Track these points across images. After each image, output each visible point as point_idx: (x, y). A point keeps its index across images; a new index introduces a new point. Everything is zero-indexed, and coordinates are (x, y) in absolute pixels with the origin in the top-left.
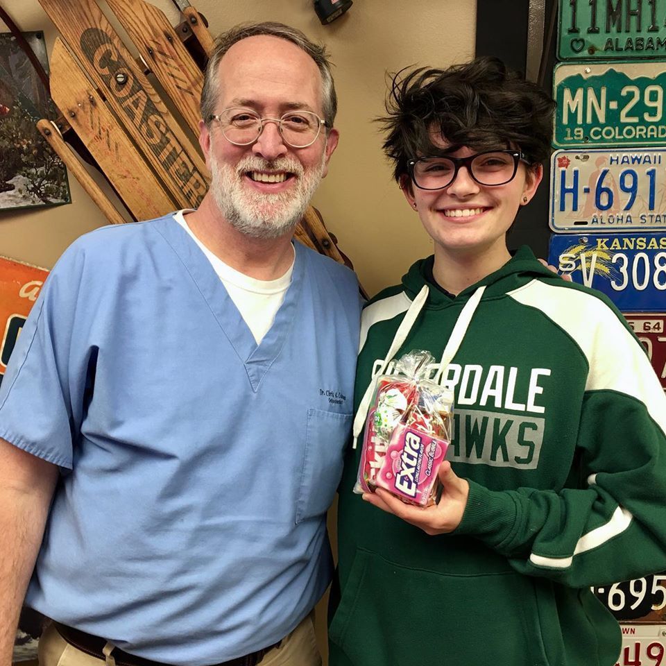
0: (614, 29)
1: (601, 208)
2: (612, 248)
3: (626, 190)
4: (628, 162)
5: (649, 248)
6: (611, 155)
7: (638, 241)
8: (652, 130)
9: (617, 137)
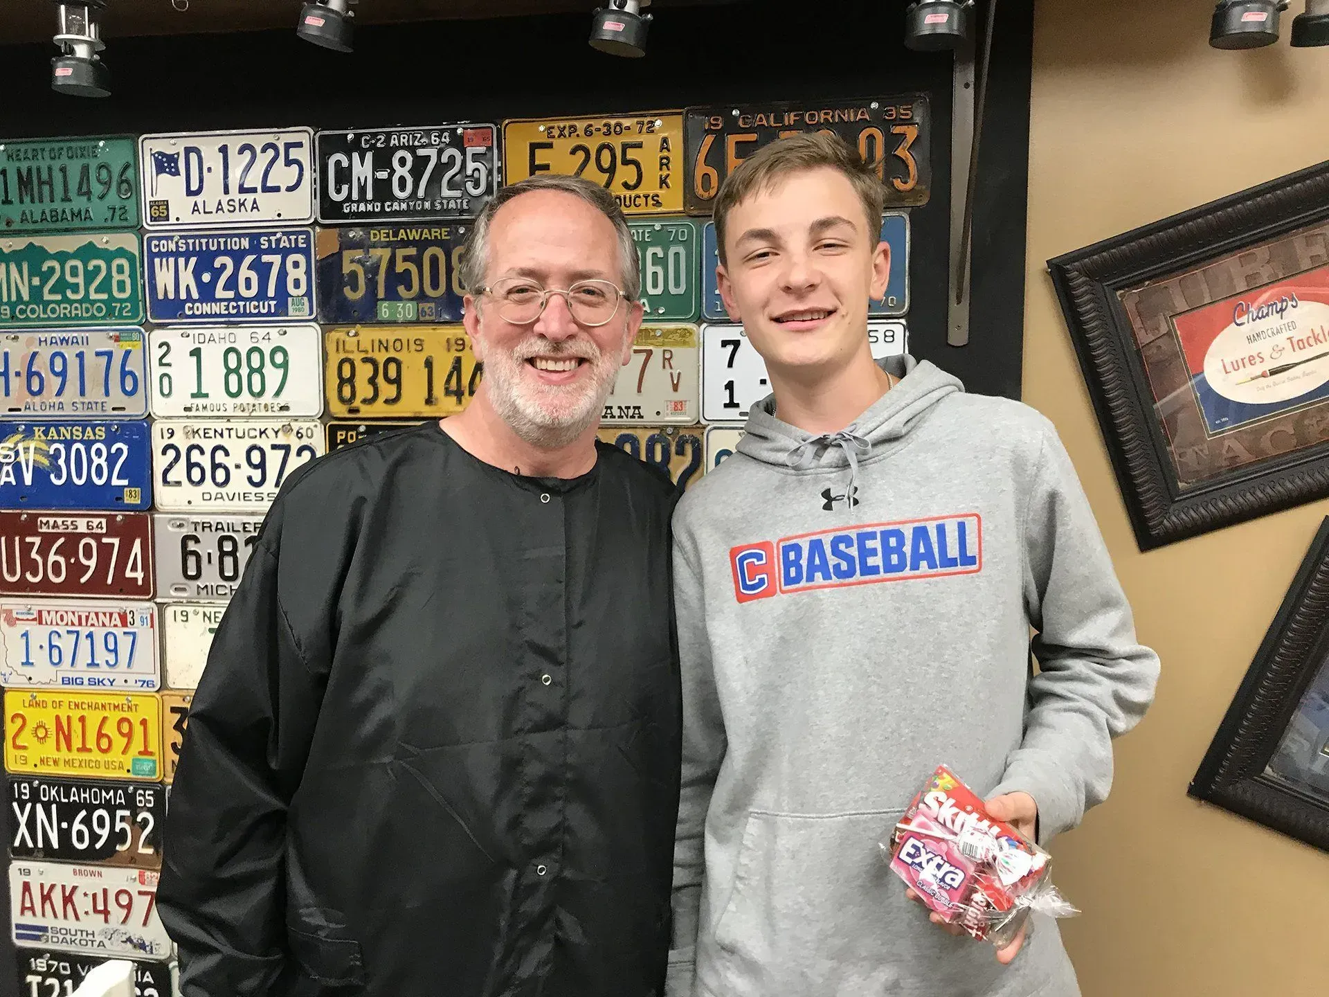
0: (27, 199)
1: (33, 394)
2: (49, 438)
3: (57, 374)
4: (56, 342)
5: (85, 438)
6: (40, 335)
7: (74, 430)
8: (76, 309)
9: (42, 316)
